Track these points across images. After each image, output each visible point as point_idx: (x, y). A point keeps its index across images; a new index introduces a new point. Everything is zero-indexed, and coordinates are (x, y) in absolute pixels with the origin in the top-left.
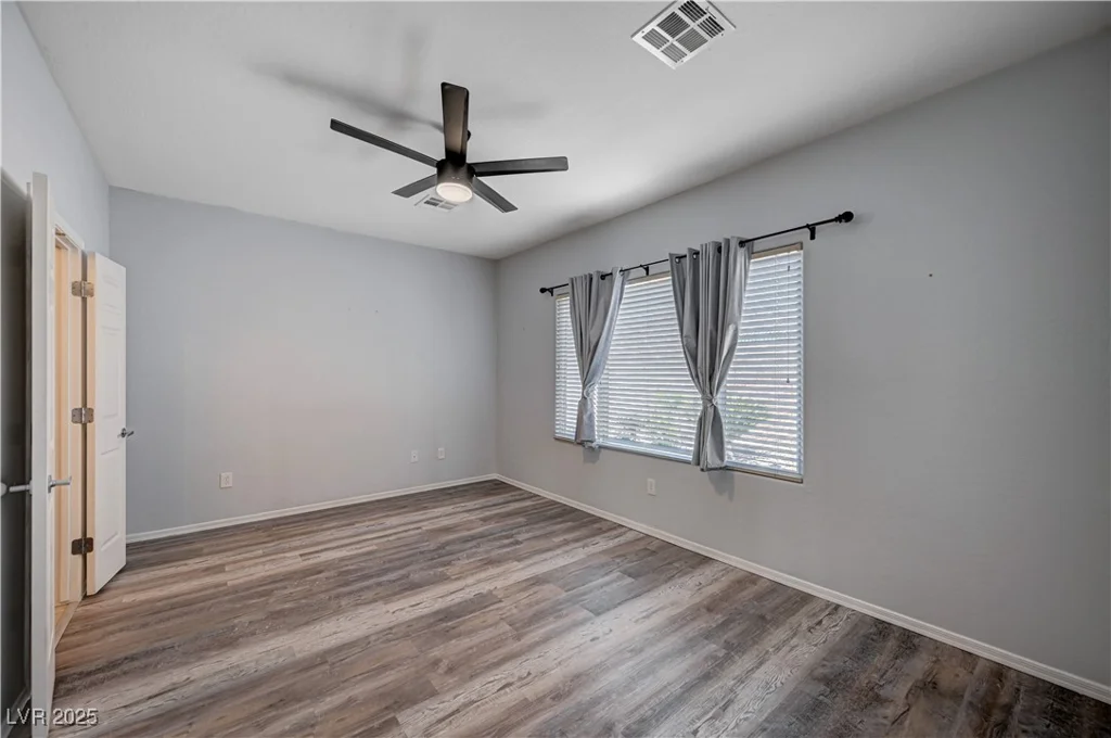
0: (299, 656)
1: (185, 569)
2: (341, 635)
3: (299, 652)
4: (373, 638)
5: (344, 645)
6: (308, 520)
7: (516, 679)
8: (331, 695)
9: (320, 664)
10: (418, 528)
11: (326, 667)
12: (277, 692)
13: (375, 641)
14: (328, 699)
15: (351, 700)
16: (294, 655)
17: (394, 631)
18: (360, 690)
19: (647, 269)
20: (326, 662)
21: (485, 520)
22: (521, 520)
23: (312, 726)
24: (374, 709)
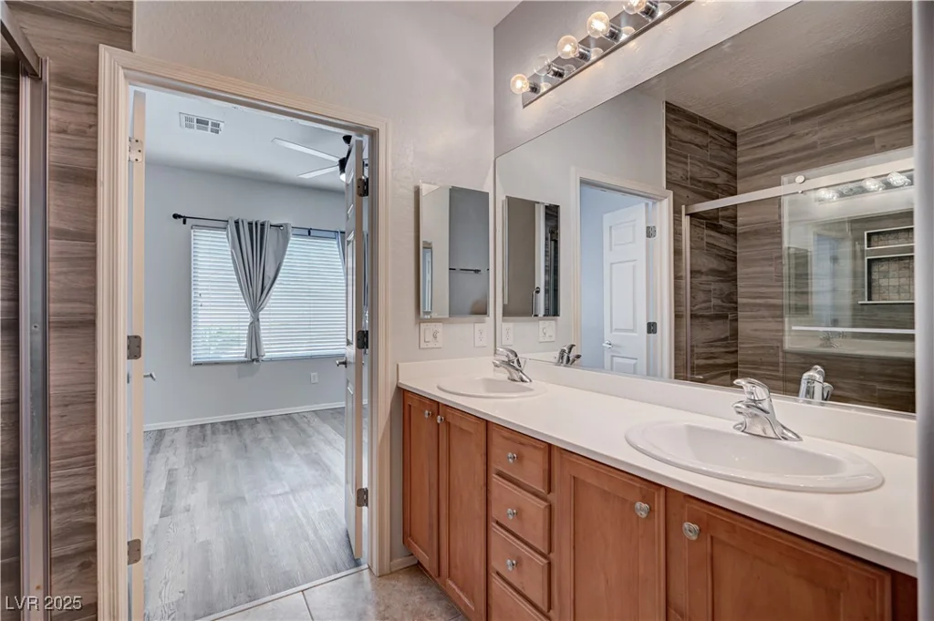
19: (309, 231)
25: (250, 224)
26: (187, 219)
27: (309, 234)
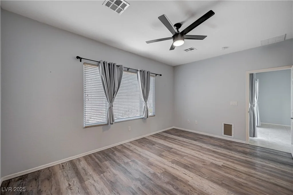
0: (227, 191)
2: (211, 185)
3: (226, 192)
4: (206, 177)
5: (214, 182)
8: (228, 176)
9: (224, 184)
11: (223, 182)
12: (239, 187)
13: (206, 176)
14: (229, 176)
15: (225, 173)
16: (228, 192)
17: (199, 174)
18: (222, 173)
19: (128, 69)
20: (222, 183)
23: (236, 175)
24: (223, 169)
25: (109, 64)
26: (82, 59)
27: (128, 70)
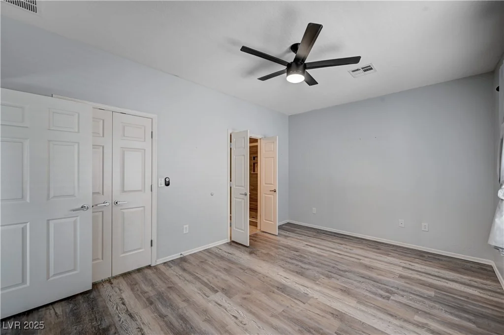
1: (285, 234)
6: (335, 236)
7: (240, 320)
10: (358, 259)
21: (401, 277)
22: (432, 293)
